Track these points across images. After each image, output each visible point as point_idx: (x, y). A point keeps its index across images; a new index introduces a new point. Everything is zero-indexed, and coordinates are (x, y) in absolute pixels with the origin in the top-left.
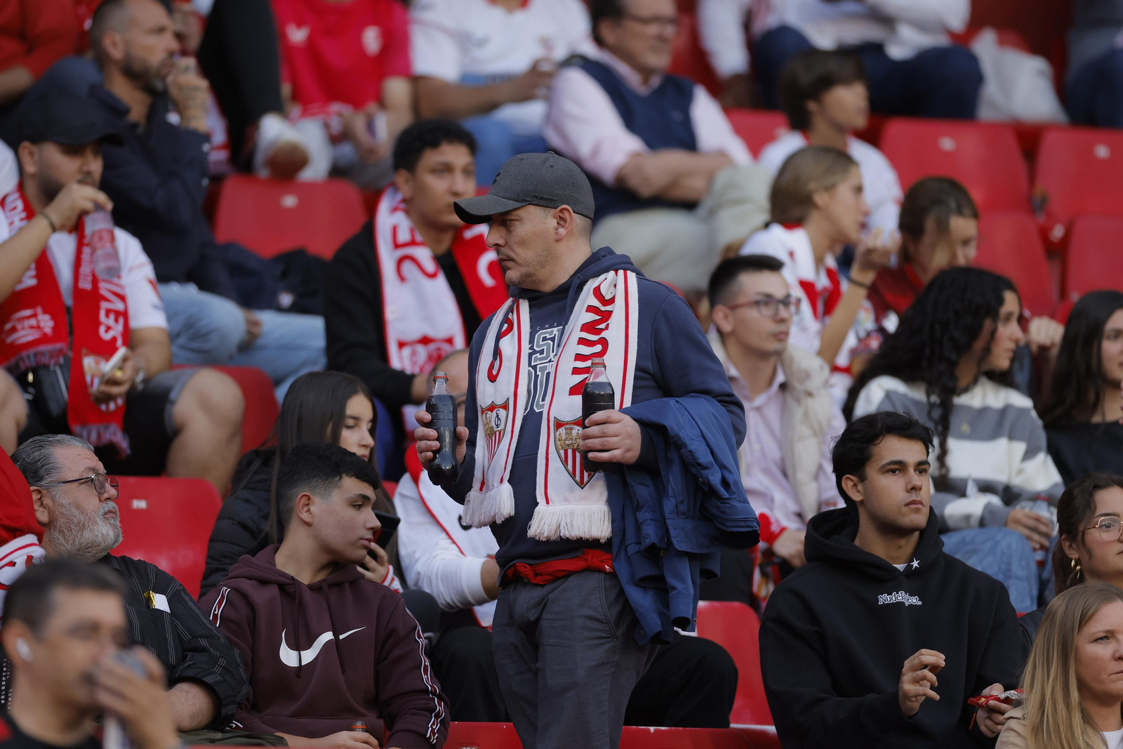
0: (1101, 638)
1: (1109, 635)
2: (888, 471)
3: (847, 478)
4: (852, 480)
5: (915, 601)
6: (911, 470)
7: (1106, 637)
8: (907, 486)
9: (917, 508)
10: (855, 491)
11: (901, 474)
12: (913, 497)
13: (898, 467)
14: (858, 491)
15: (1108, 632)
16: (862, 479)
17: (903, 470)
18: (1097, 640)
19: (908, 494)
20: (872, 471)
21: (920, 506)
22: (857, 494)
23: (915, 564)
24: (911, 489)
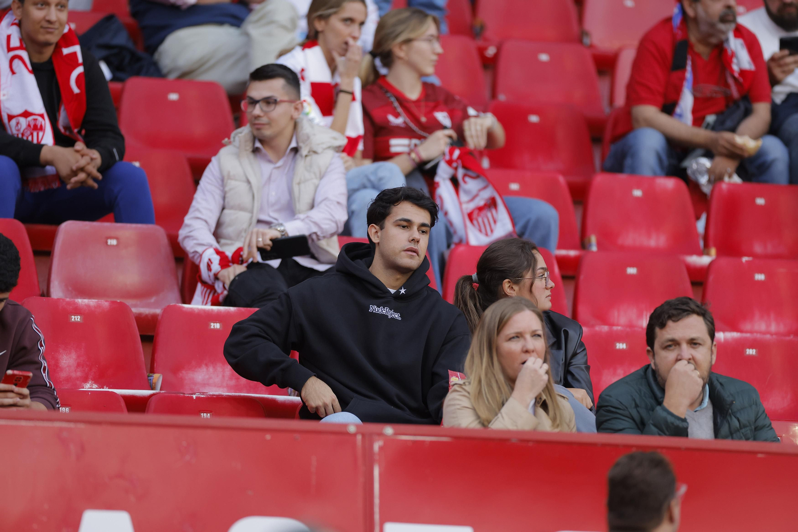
0: (513, 338)
1: (519, 335)
2: (399, 225)
3: (373, 226)
4: (375, 228)
5: (397, 316)
6: (415, 228)
7: (518, 337)
8: (410, 237)
9: (412, 255)
10: (376, 236)
11: (408, 230)
12: (412, 246)
13: (406, 224)
14: (378, 237)
15: (518, 333)
16: (382, 228)
17: (410, 227)
18: (510, 339)
19: (409, 243)
20: (389, 223)
21: (414, 254)
22: (376, 238)
23: (403, 291)
24: (412, 240)
